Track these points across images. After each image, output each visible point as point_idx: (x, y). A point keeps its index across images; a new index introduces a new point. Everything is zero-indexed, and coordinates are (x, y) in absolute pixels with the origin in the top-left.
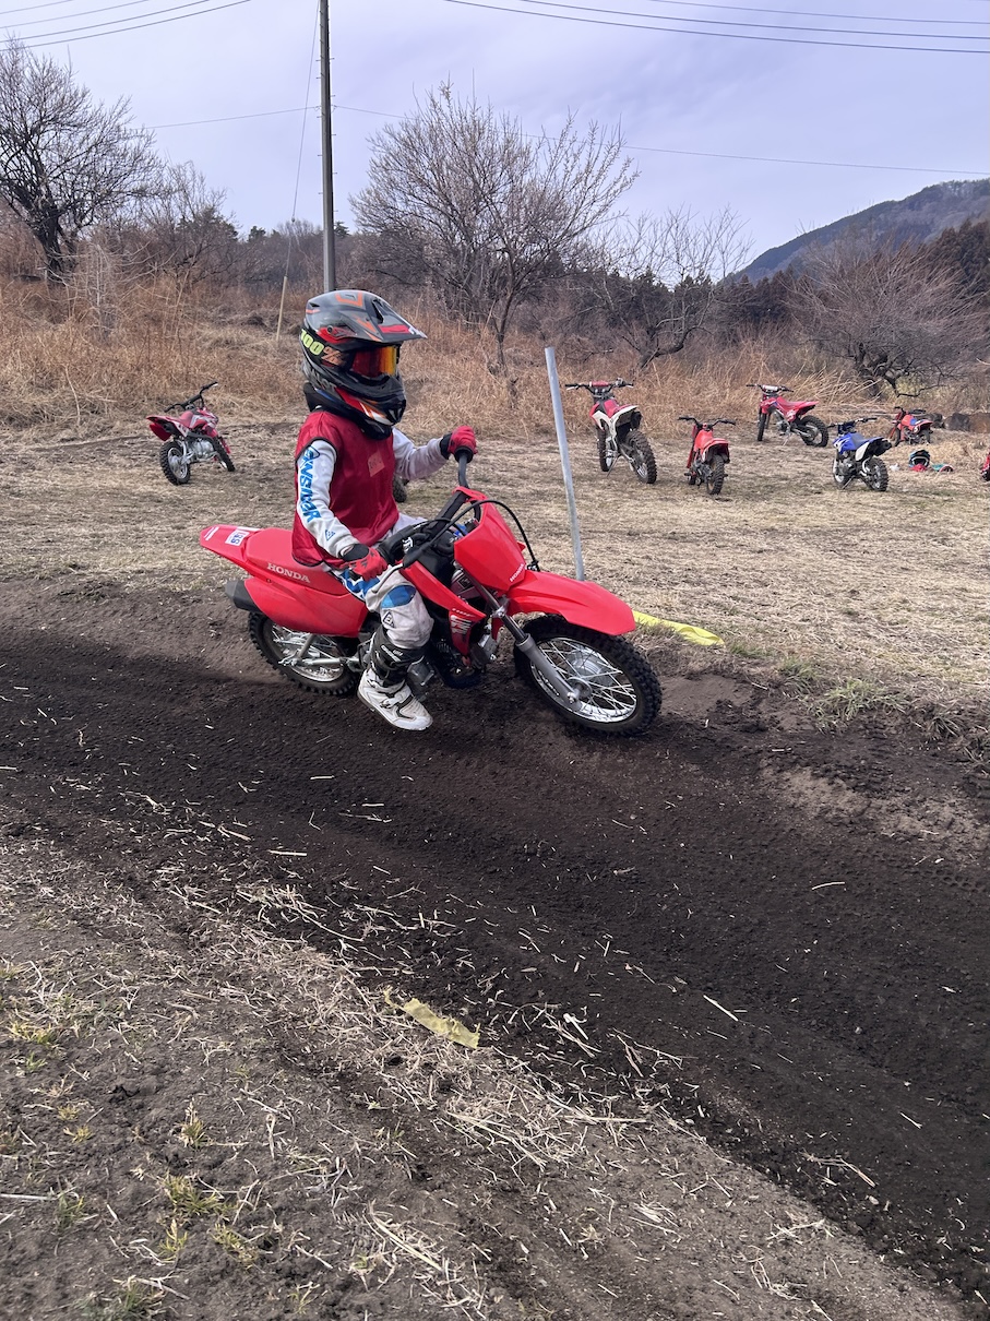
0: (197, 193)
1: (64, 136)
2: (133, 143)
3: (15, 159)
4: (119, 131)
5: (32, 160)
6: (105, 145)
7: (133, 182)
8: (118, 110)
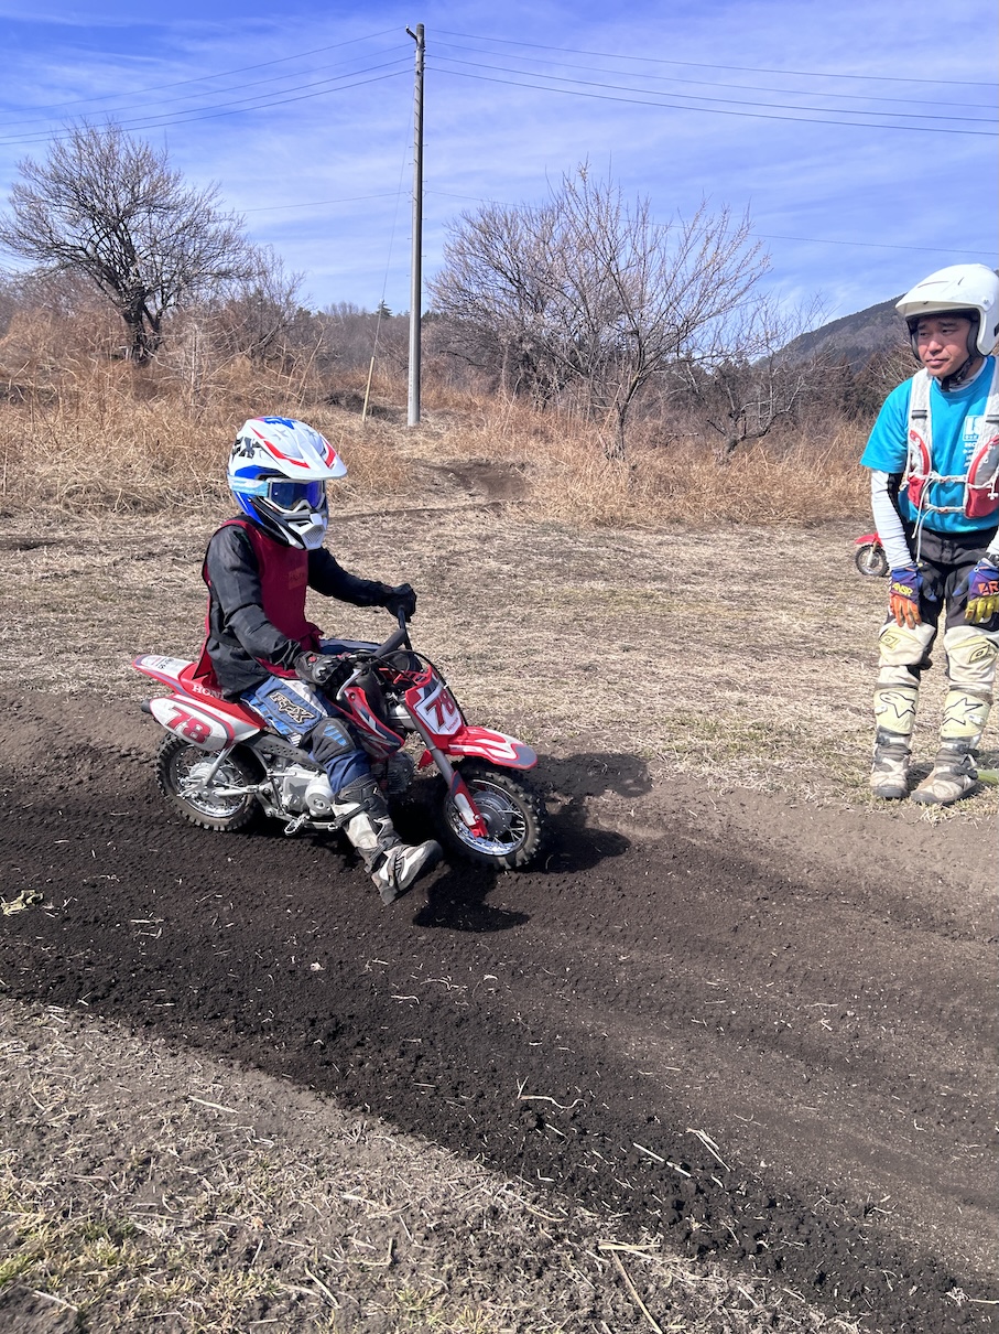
0: (275, 275)
1: (154, 217)
2: (224, 225)
3: (106, 240)
4: (209, 214)
5: (122, 241)
6: (194, 228)
7: (222, 263)
8: (208, 194)
